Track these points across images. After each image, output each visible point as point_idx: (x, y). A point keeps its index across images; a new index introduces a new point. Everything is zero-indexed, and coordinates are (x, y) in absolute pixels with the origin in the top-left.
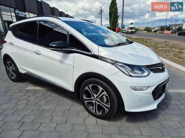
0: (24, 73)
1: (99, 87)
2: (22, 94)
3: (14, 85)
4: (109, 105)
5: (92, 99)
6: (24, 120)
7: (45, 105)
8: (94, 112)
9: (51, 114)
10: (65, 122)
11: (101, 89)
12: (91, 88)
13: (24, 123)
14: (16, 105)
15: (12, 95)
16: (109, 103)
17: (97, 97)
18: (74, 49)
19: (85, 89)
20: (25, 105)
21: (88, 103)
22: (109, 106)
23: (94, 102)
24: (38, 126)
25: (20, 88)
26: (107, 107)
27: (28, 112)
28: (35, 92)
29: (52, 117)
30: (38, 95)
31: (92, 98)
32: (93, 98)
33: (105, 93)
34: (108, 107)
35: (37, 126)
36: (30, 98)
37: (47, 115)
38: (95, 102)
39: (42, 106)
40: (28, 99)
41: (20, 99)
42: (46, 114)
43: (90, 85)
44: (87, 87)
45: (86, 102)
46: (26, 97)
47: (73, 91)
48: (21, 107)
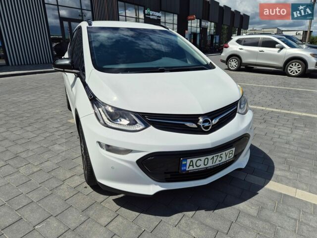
6: (21, 154)
7: (60, 144)
9: (50, 157)
10: (50, 171)
13: (17, 157)
14: (37, 135)
15: (47, 125)
20: (43, 139)
27: (36, 147)
29: (46, 161)
35: (23, 164)
40: (54, 133)
42: (46, 156)
48: (38, 139)
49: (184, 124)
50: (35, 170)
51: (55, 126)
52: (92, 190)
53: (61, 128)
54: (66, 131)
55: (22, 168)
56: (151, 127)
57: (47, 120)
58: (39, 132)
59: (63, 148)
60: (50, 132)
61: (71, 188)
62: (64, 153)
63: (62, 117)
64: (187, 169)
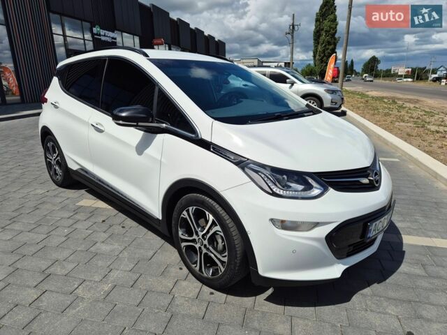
0: (76, 171)
1: (207, 213)
2: (67, 215)
3: (57, 192)
4: (226, 256)
5: (194, 241)
6: (52, 270)
7: (103, 242)
8: (198, 268)
9: (109, 263)
10: (131, 284)
11: (211, 218)
12: (193, 214)
13: (51, 276)
14: (46, 236)
15: (45, 216)
16: (226, 254)
17: (203, 236)
18: (166, 124)
19: (182, 216)
20: (65, 239)
21: (187, 247)
22: (225, 259)
23: (197, 246)
24: (76, 286)
25: (66, 202)
26: (222, 262)
27: (66, 253)
28: (93, 212)
29: (108, 271)
30: (97, 221)
31: (195, 237)
32: (197, 238)
33: (218, 228)
34: (225, 262)
35: (75, 284)
36: (79, 226)
37: (99, 265)
38: (200, 248)
39: (98, 244)
40: (75, 226)
41: (58, 224)
42: (100, 263)
43: (190, 208)
44: (185, 213)
45: (184, 244)
46: (71, 221)
47: (161, 218)
48: (55, 241)
49: (358, 181)
50: (107, 288)
51: (62, 216)
52: (225, 295)
53: (77, 217)
54: (93, 220)
55: (79, 291)
56: (331, 191)
57: (36, 208)
58: (45, 229)
59: (115, 247)
60: (65, 227)
61: (193, 300)
62: (126, 253)
63: (59, 200)
64: (371, 236)
